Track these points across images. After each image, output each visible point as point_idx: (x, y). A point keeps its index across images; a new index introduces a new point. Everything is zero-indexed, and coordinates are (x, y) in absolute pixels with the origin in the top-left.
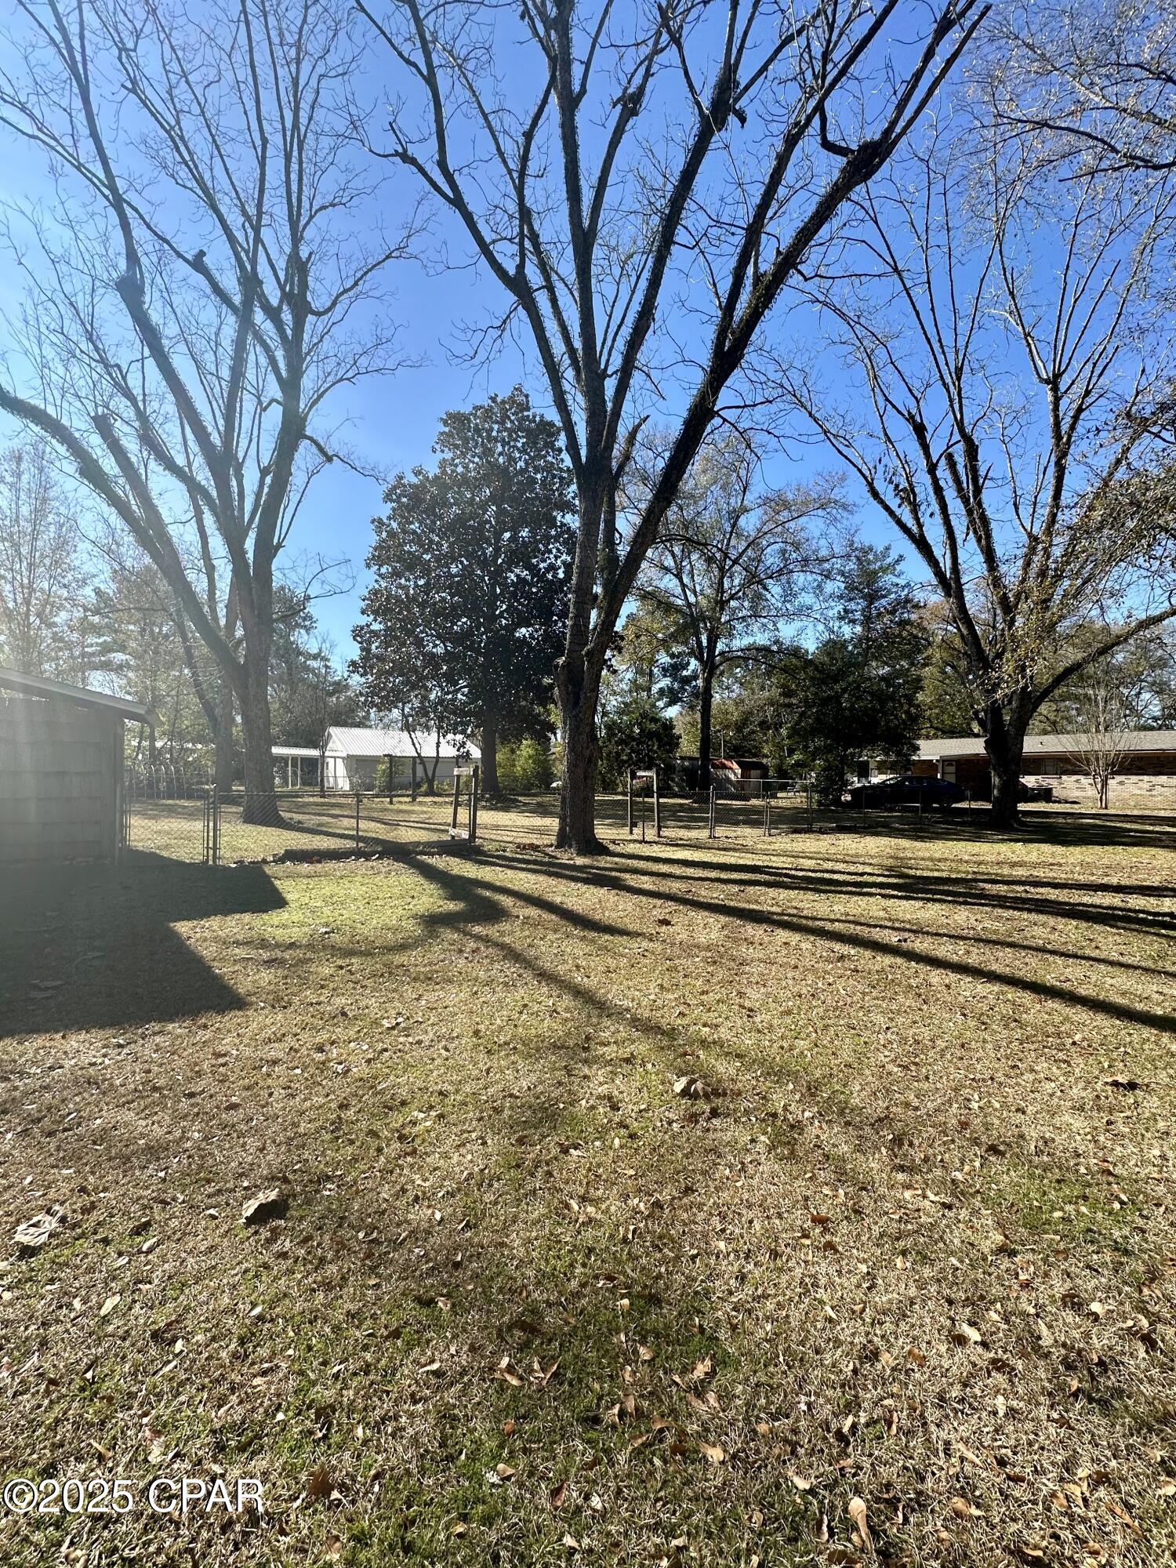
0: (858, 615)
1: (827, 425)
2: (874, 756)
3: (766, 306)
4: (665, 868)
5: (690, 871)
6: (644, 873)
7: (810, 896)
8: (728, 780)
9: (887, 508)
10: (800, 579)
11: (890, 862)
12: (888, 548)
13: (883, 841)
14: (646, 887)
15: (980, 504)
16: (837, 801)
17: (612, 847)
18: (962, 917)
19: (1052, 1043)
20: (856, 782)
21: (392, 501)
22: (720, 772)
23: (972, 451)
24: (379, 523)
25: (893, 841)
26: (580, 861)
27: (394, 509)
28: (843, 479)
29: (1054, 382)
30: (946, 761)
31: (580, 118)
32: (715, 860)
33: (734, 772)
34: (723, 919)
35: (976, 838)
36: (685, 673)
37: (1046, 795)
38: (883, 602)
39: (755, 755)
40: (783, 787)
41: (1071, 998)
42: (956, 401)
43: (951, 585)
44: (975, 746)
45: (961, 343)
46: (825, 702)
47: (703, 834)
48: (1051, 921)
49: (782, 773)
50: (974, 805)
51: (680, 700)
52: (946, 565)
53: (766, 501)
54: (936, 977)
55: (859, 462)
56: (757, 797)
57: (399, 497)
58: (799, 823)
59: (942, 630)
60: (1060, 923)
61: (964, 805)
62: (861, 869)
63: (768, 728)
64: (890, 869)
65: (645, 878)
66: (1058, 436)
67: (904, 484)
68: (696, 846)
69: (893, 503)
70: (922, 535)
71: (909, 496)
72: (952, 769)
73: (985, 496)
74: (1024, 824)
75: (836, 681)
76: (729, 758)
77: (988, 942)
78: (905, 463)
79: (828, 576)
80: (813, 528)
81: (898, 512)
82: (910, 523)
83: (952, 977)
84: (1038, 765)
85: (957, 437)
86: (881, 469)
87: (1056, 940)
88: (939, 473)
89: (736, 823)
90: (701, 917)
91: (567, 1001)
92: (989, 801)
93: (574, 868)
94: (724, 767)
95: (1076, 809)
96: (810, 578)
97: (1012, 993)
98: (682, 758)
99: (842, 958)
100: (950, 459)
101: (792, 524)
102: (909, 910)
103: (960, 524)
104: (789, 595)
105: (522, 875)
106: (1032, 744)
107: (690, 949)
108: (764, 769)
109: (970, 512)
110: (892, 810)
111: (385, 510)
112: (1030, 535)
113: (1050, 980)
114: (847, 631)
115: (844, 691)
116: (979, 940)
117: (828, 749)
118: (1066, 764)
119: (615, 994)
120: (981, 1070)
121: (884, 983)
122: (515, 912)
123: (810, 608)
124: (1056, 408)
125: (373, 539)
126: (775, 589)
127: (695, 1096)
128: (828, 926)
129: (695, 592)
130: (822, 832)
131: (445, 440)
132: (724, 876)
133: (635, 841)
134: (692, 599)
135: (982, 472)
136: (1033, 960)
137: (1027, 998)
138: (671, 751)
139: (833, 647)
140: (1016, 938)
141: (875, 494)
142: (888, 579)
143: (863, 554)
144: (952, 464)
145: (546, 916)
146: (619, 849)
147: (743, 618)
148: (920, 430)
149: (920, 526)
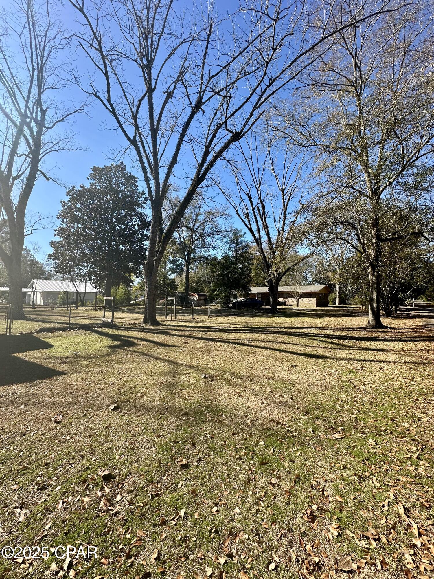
0: (233, 249)
1: (224, 191)
2: (238, 292)
3: (211, 167)
4: (181, 328)
5: (189, 329)
6: (175, 330)
7: (225, 334)
8: (194, 300)
9: (241, 219)
10: (216, 237)
11: (245, 324)
12: (241, 230)
13: (243, 318)
14: (177, 334)
15: (266, 222)
16: (228, 307)
17: (162, 323)
18: (263, 336)
19: (281, 361)
20: (233, 300)
21: (70, 195)
22: (191, 297)
23: (263, 207)
24: (64, 203)
25: (245, 318)
26: (153, 327)
27: (71, 199)
28: (229, 207)
29: (283, 191)
30: (259, 294)
31: (154, 95)
32: (196, 325)
33: (196, 297)
34: (203, 341)
35: (267, 316)
36: (177, 263)
37: (284, 304)
38: (241, 245)
39: (202, 292)
40: (212, 302)
41: (286, 352)
42: (259, 191)
43: (259, 243)
44: (266, 289)
45: (260, 176)
46: (224, 275)
47: (190, 318)
48: (283, 336)
49: (211, 297)
50: (266, 307)
51: (176, 272)
52: (257, 237)
53: (206, 212)
54: (258, 350)
55: (234, 204)
56: (204, 305)
57: (73, 194)
58: (218, 313)
59: (256, 254)
60: (285, 336)
61: (263, 307)
62: (237, 326)
63: (206, 283)
64: (245, 326)
65: (176, 331)
66: (284, 206)
67: (246, 212)
68: (189, 321)
69: (243, 217)
70: (251, 228)
71: (247, 216)
72: (260, 296)
73: (267, 219)
74: (278, 312)
75: (227, 269)
76: (194, 293)
77: (269, 342)
78: (246, 206)
79: (225, 236)
80: (220, 221)
81: (244, 220)
82: (248, 224)
83: (261, 350)
84: (282, 294)
85: (259, 202)
86: (240, 207)
87: (284, 340)
88: (255, 211)
89: (199, 314)
90: (196, 341)
91: (166, 364)
92: (269, 305)
93: (151, 329)
94: (193, 296)
95: (291, 308)
96: (219, 236)
97: (274, 352)
98: (178, 293)
99: (235, 348)
100: (258, 207)
101: (214, 219)
102: (250, 336)
103: (261, 227)
104: (214, 241)
105: (135, 333)
106: (280, 289)
107: (196, 349)
108: (205, 295)
109: (263, 224)
110: (243, 309)
111: (67, 199)
112: (278, 231)
113: (282, 348)
114: (230, 254)
115: (230, 272)
116: (267, 341)
117: (226, 290)
118: (289, 295)
119: (178, 360)
120: (267, 366)
121: (245, 352)
122: (138, 343)
123: (219, 246)
124: (283, 198)
125: (61, 208)
126: (209, 239)
127: (207, 378)
128: (231, 341)
129: (184, 239)
130: (225, 316)
131: (93, 176)
132: (199, 330)
133: (168, 321)
134: (182, 240)
135: (266, 213)
136: (279, 345)
137: (277, 352)
138: (175, 290)
139: (226, 258)
140: (275, 340)
141: (238, 214)
142: (242, 239)
143: (235, 231)
144: (259, 210)
145: (149, 344)
146: (164, 323)
147: (199, 247)
148: (250, 198)
149: (250, 225)
